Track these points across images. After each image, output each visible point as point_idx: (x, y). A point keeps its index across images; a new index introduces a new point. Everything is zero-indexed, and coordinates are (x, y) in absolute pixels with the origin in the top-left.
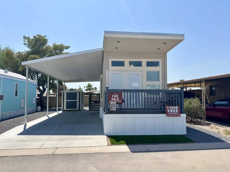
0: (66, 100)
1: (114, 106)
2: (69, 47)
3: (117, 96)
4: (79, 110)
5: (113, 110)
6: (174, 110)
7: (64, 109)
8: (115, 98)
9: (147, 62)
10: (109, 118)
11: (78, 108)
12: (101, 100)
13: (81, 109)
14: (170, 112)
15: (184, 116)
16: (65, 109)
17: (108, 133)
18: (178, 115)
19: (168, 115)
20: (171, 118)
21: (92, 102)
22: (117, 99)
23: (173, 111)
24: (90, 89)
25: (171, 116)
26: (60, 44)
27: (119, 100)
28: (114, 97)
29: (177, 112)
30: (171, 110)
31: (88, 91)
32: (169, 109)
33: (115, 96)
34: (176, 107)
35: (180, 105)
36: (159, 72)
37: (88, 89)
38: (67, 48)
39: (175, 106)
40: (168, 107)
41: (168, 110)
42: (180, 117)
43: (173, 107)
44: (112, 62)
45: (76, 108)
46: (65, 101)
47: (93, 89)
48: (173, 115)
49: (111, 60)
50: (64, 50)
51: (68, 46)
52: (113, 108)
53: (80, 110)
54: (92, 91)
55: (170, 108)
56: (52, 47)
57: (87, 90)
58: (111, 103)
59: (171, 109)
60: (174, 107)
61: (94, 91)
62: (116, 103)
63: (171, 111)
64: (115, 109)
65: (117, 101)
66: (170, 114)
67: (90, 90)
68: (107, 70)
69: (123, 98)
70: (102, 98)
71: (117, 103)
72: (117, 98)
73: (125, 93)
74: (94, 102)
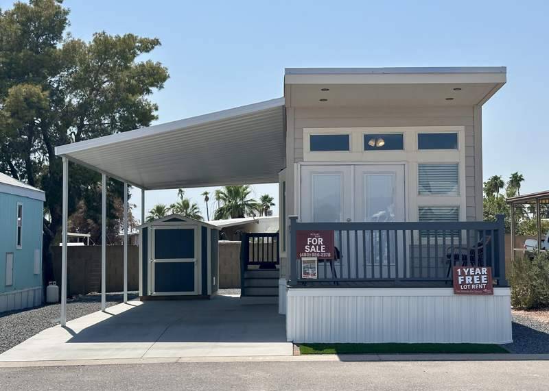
0: (156, 258)
1: (311, 268)
2: (156, 43)
3: (320, 241)
4: (205, 296)
5: (310, 277)
6: (475, 277)
7: (149, 294)
8: (315, 246)
9: (421, 136)
10: (298, 298)
11: (198, 290)
12: (282, 255)
13: (209, 292)
14: (464, 283)
15: (504, 294)
16: (151, 291)
17: (298, 336)
18: (487, 290)
19: (459, 290)
20: (465, 299)
21: (250, 267)
22: (320, 249)
23: (473, 280)
24: (237, 206)
25: (468, 294)
26: (122, 36)
27: (327, 250)
28: (311, 244)
29: (483, 282)
30: (467, 278)
31: (231, 221)
32: (463, 273)
33: (315, 241)
34: (483, 269)
35: (493, 265)
36: (457, 165)
37: (228, 209)
38: (148, 45)
39: (481, 265)
40: (459, 270)
41: (460, 278)
42: (491, 297)
43: (475, 270)
44: (313, 138)
45: (193, 290)
46: (152, 261)
47: (253, 206)
48: (472, 291)
49: (308, 132)
50: (134, 55)
51: (152, 38)
52: (310, 272)
53: (208, 298)
54: (247, 219)
55: (466, 272)
56: (88, 45)
57: (220, 215)
58: (303, 259)
59: (469, 274)
60: (478, 269)
61: (257, 222)
62: (316, 259)
63: (469, 279)
64: (314, 275)
65: (320, 253)
66: (465, 287)
67: (237, 212)
68: (295, 164)
69: (336, 244)
70: (284, 250)
71: (320, 260)
72: (320, 246)
73: (342, 232)
74: (258, 267)
